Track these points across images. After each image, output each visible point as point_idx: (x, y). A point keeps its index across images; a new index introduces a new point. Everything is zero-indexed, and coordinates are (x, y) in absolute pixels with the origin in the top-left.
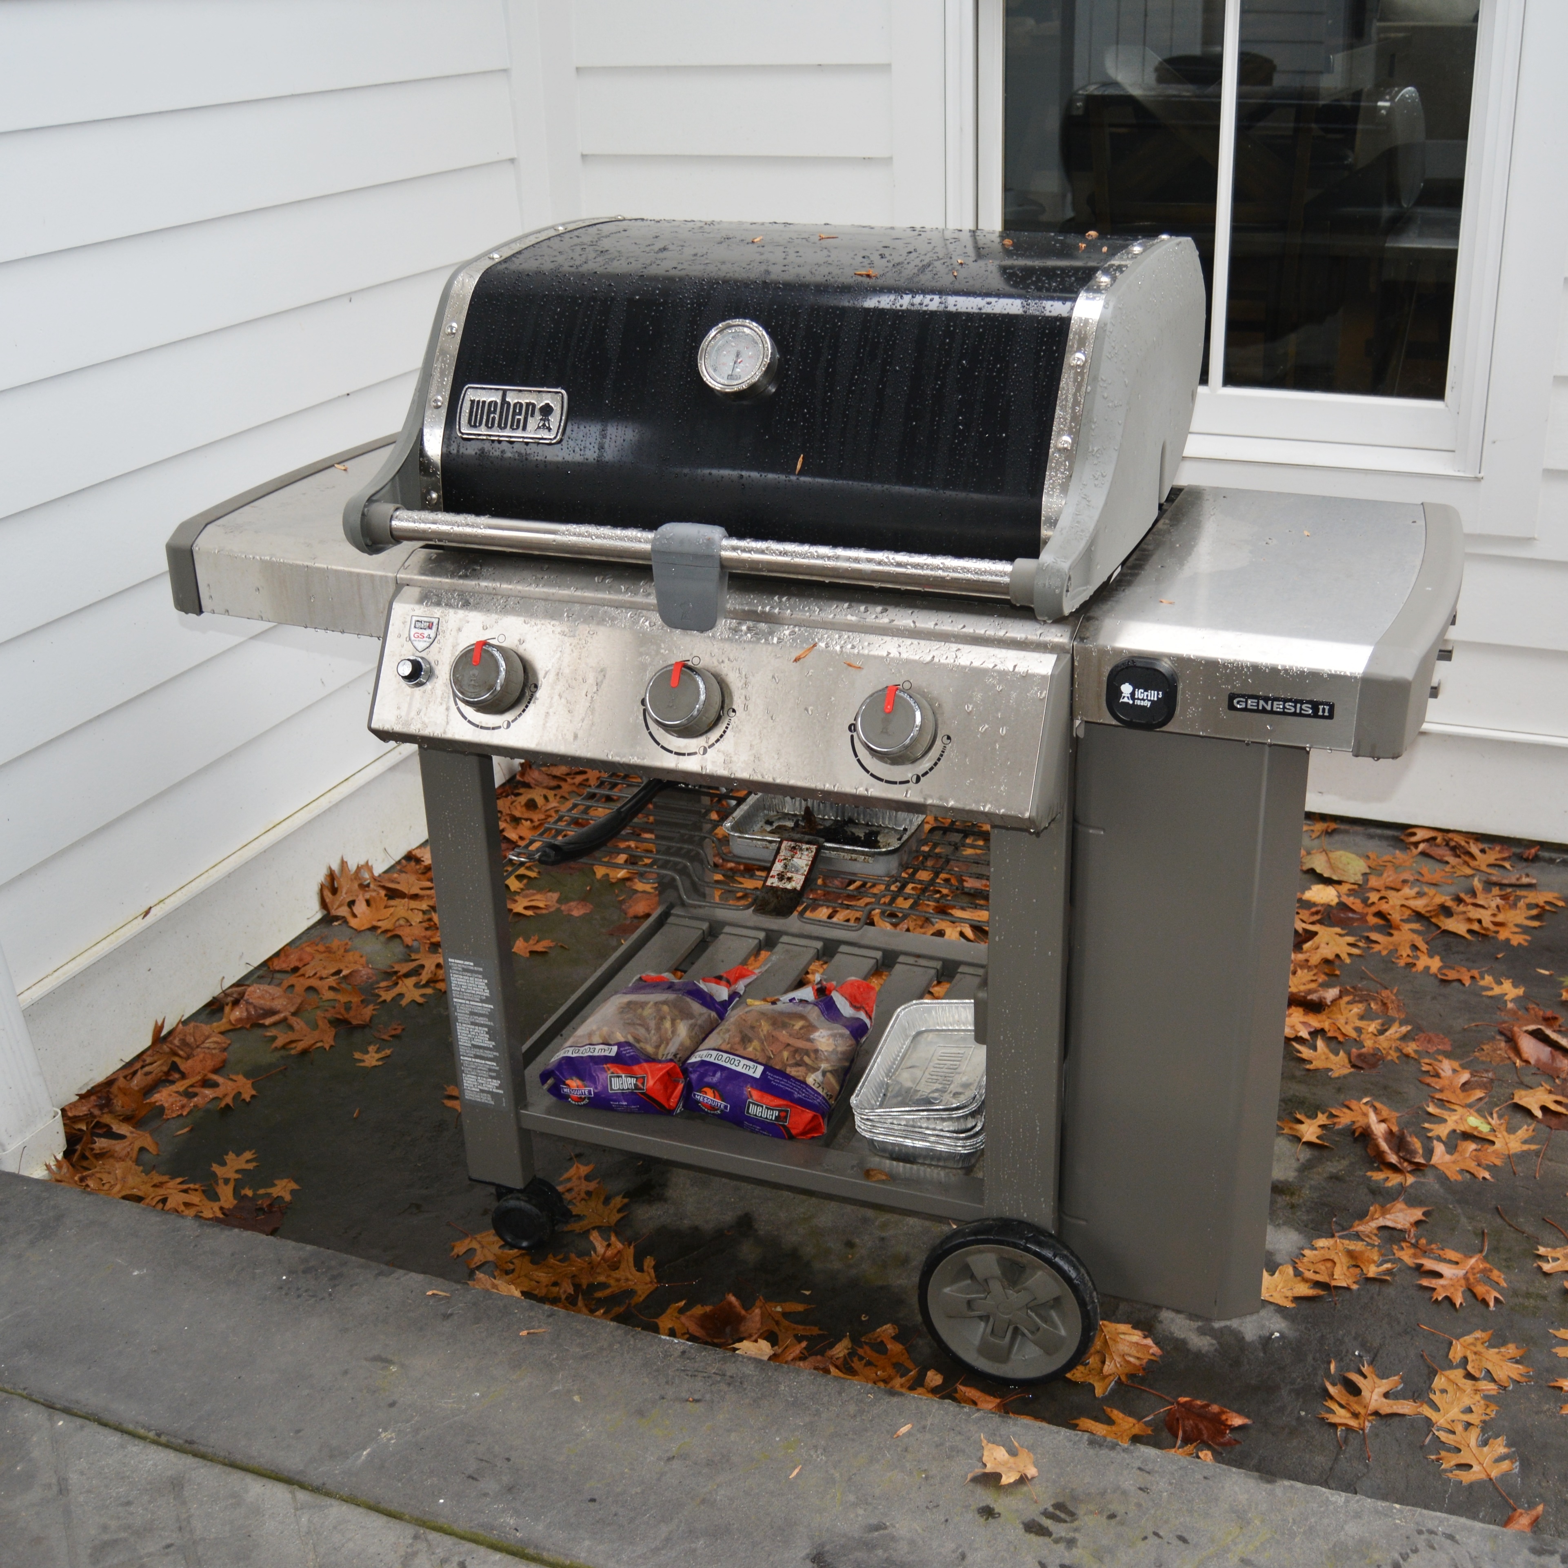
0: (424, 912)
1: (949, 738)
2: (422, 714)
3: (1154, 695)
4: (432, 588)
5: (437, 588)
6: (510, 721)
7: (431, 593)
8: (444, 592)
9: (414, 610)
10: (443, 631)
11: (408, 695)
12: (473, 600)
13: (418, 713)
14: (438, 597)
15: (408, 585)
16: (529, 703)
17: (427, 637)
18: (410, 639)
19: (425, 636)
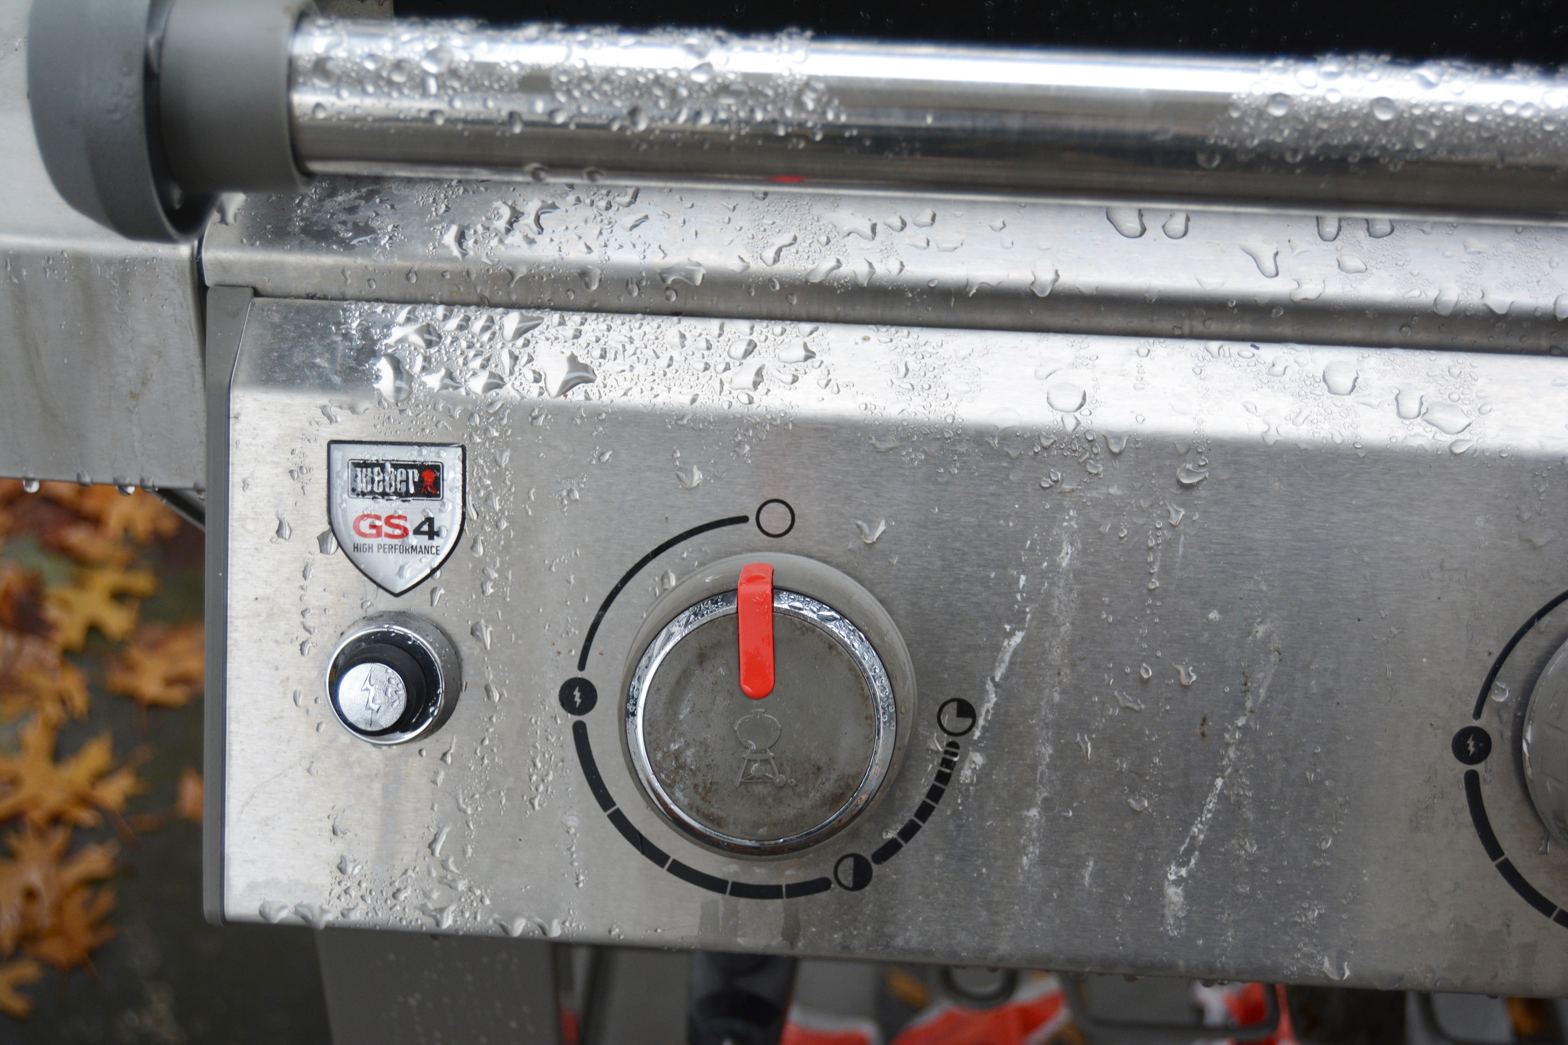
4: (378, 300)
5: (403, 302)
6: (868, 854)
7: (388, 326)
8: (446, 318)
9: (331, 420)
10: (488, 501)
11: (371, 777)
12: (596, 353)
13: (431, 846)
14: (428, 344)
15: (256, 293)
16: (943, 778)
17: (417, 531)
18: (339, 545)
19: (411, 526)
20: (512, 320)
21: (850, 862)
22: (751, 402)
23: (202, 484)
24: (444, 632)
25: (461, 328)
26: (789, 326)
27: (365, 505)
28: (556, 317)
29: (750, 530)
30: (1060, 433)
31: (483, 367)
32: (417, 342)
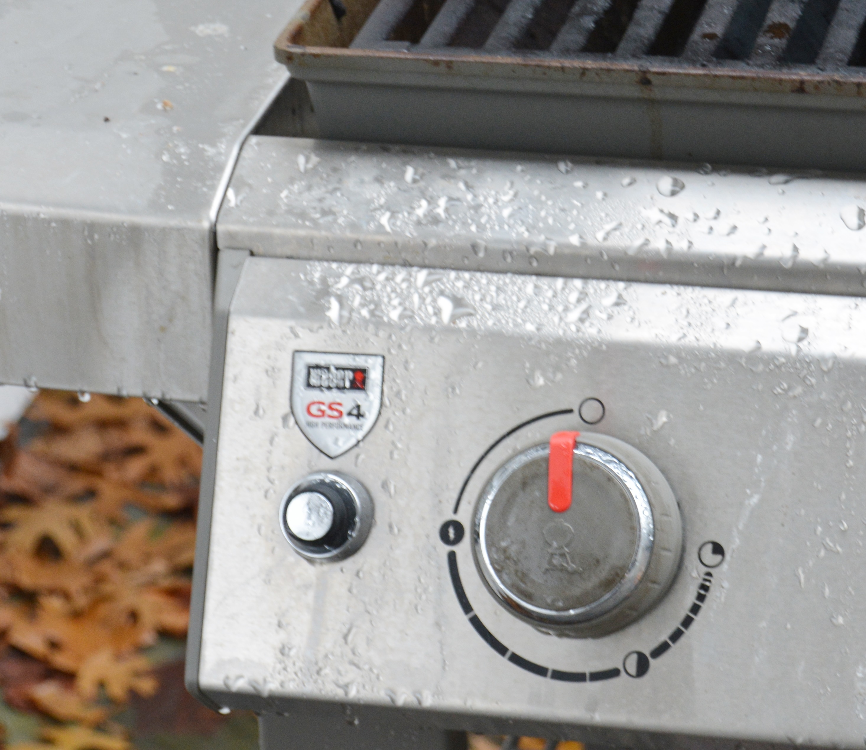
2: (359, 639)
4: (335, 261)
5: (350, 262)
6: (647, 653)
7: (339, 276)
8: (379, 273)
9: (296, 336)
10: (398, 394)
11: (307, 587)
12: (477, 297)
13: (345, 637)
14: (365, 289)
15: (252, 254)
16: (701, 598)
17: (350, 414)
18: (296, 421)
19: (345, 410)
20: (422, 275)
21: (635, 657)
22: (578, 330)
23: (205, 398)
24: (363, 485)
25: (387, 279)
26: (612, 284)
27: (315, 395)
28: (453, 274)
29: (574, 418)
30: (787, 356)
31: (400, 304)
32: (357, 287)
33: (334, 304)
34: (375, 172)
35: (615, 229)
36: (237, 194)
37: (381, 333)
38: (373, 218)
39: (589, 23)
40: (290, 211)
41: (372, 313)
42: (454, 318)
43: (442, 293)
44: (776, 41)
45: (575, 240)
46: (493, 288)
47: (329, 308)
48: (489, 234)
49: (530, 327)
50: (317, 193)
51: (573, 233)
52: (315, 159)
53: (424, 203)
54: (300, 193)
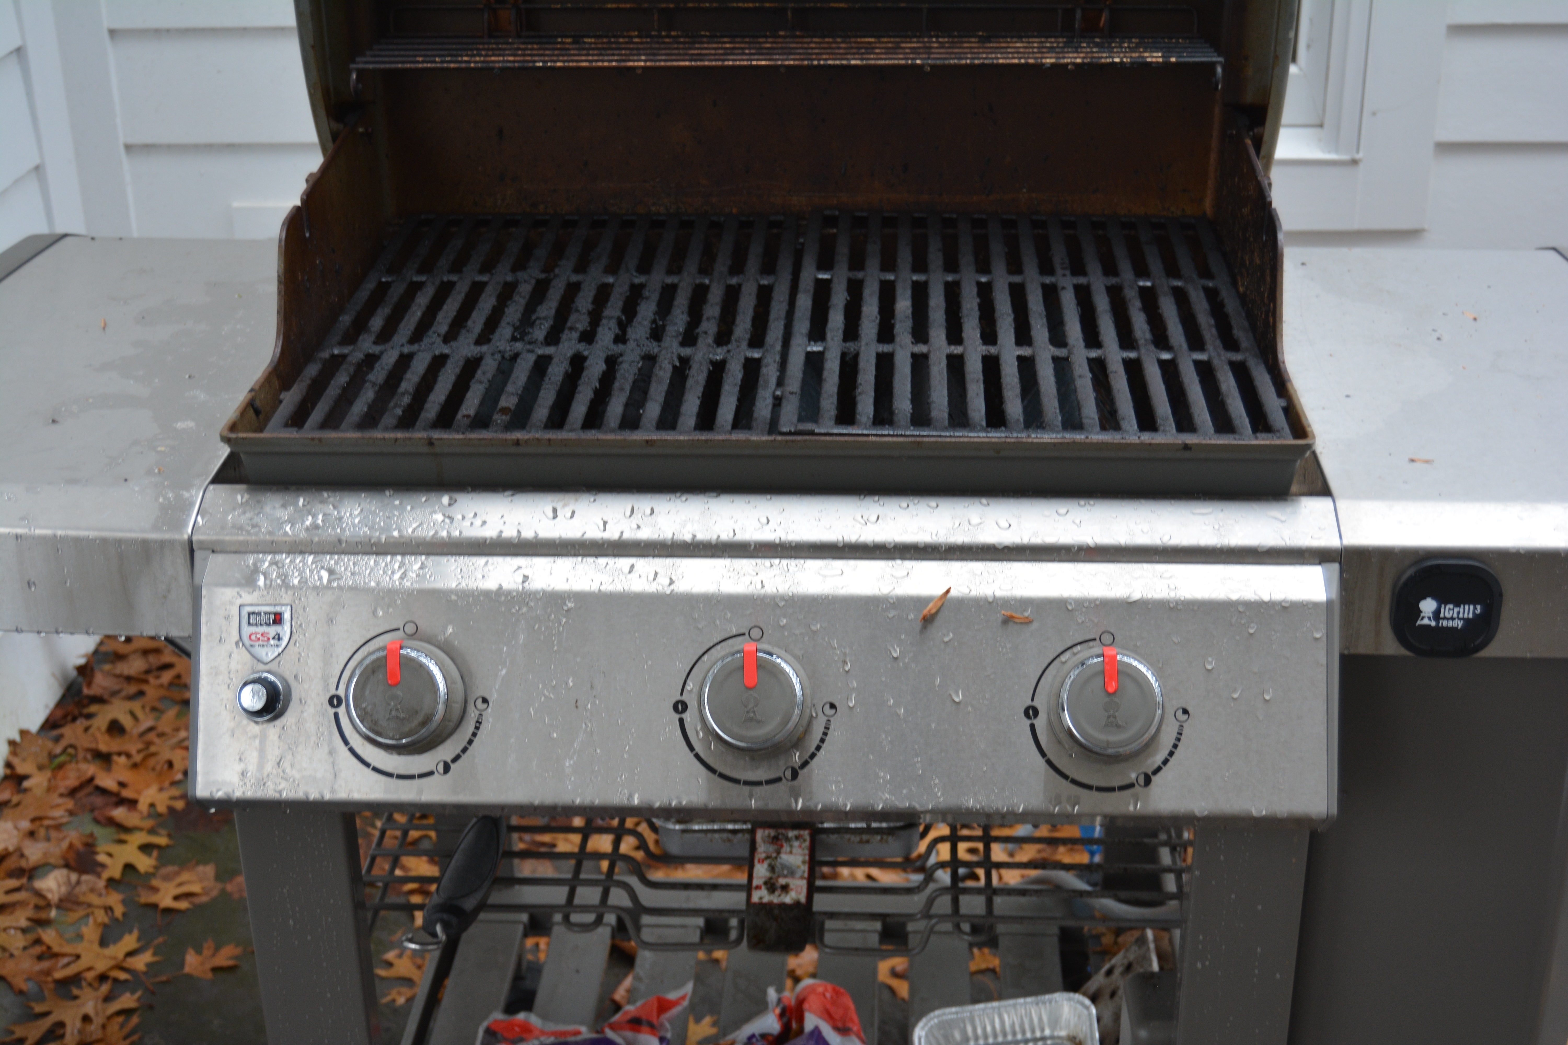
0: (24, 931)
1: (1185, 711)
2: (286, 764)
3: (1469, 611)
4: (261, 552)
5: (270, 553)
6: (449, 760)
7: (264, 561)
8: (286, 558)
9: (241, 596)
10: (301, 625)
11: (255, 737)
12: (343, 569)
13: (278, 764)
14: (278, 568)
15: (213, 551)
16: (477, 728)
17: (274, 638)
18: (243, 645)
19: (270, 637)
20: (311, 558)
21: (442, 764)
22: (400, 584)
23: (191, 634)
24: (283, 678)
25: (291, 562)
26: (418, 557)
27: (253, 629)
28: (328, 557)
29: (400, 634)
30: (517, 591)
31: (299, 575)
32: (274, 567)
33: (262, 578)
34: (281, 502)
35: (419, 526)
36: (203, 518)
37: (289, 592)
38: (282, 528)
39: (399, 412)
40: (234, 526)
41: (283, 581)
42: (329, 581)
43: (322, 568)
44: (504, 417)
45: (396, 534)
46: (351, 563)
47: (259, 580)
48: (348, 533)
49: (373, 584)
50: (248, 515)
51: (395, 529)
52: (246, 496)
53: (310, 518)
54: (239, 516)
